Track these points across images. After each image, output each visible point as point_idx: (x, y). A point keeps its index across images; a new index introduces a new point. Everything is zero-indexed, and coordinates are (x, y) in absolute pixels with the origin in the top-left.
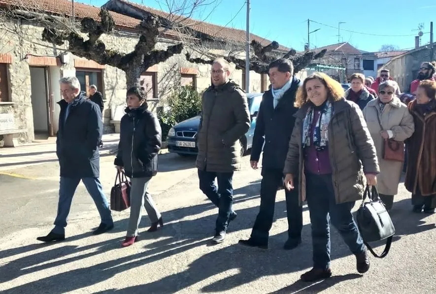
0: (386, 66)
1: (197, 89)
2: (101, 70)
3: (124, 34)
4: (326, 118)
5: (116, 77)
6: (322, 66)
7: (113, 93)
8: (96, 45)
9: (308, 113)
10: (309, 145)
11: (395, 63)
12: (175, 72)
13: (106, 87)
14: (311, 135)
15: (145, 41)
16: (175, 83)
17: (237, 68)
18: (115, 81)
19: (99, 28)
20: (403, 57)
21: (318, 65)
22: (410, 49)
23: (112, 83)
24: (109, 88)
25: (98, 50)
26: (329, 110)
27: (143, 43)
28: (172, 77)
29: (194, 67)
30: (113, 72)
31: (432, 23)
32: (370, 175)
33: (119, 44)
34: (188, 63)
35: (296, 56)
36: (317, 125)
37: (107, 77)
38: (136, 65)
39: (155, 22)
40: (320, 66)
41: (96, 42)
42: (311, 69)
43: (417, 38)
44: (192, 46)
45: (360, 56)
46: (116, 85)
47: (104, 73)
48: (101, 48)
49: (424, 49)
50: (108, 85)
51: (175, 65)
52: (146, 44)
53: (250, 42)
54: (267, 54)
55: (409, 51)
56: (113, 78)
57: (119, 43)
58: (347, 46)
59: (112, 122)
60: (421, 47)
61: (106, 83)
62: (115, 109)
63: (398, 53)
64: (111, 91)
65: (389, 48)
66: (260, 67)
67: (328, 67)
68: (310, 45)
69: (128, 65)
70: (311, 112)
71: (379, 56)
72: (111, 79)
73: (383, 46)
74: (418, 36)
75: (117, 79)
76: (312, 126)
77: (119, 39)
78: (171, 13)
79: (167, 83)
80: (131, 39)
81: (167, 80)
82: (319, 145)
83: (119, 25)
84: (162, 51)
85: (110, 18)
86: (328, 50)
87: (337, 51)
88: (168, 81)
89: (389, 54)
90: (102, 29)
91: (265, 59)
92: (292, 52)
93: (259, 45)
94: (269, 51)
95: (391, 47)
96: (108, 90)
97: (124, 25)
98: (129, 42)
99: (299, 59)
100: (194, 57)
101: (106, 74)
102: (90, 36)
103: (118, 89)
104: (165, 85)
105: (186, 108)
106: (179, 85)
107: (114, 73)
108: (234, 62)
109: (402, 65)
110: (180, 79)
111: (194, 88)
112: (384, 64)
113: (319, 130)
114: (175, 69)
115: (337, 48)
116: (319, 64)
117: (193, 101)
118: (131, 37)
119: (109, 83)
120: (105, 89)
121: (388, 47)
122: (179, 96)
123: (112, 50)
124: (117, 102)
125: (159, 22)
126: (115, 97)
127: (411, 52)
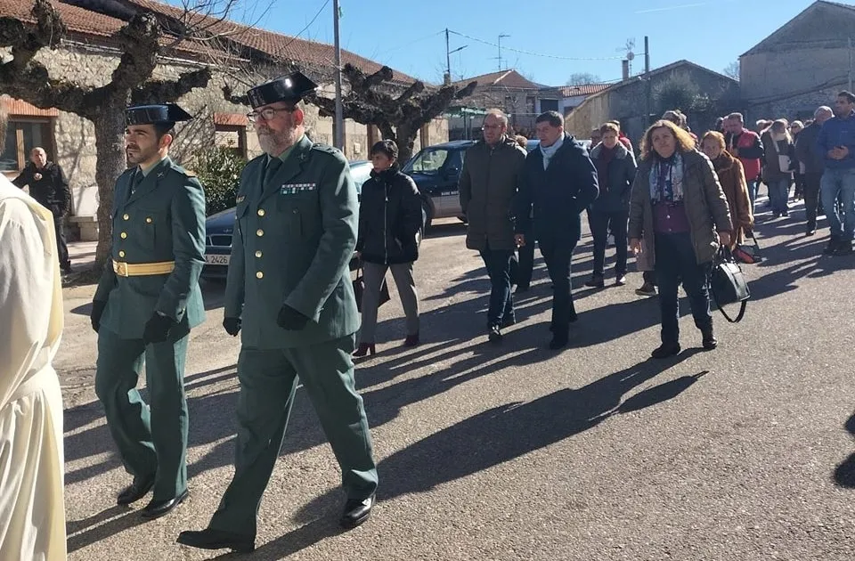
0: (578, 110)
1: (249, 153)
2: (49, 118)
3: (98, 50)
4: (677, 171)
5: (82, 132)
6: (471, 111)
7: (75, 163)
8: (27, 71)
9: (653, 165)
10: (659, 200)
11: (592, 105)
12: (203, 122)
13: (60, 151)
14: (660, 190)
15: (133, 63)
16: (203, 143)
17: (321, 113)
18: (78, 138)
19: (31, 37)
20: (604, 94)
21: (463, 109)
22: (615, 82)
23: (73, 143)
24: (66, 153)
25: (33, 81)
26: (680, 162)
27: (128, 66)
28: (198, 131)
29: (241, 112)
30: (74, 122)
31: (646, 38)
32: (723, 234)
33: (88, 69)
34: (229, 105)
35: (426, 92)
36: (668, 178)
37: (62, 132)
38: (114, 109)
39: (149, 28)
40: (467, 110)
41: (28, 64)
42: (454, 116)
43: (625, 62)
44: (234, 73)
45: (535, 93)
46: (81, 146)
47: (55, 124)
48: (39, 76)
49: (635, 81)
50: (64, 147)
51: (203, 108)
52: (135, 69)
53: (341, 67)
54: (374, 89)
55: (612, 85)
56: (75, 133)
57: (87, 66)
58: (514, 76)
59: (73, 220)
60: (631, 79)
61: (59, 144)
62: (80, 195)
63: (596, 89)
64: (70, 160)
65: (583, 80)
66: (363, 112)
67: (481, 112)
68: (451, 74)
69: (98, 110)
70: (657, 164)
71: (566, 93)
72: (71, 134)
73: (572, 76)
74: (626, 59)
75: (83, 136)
76: (661, 179)
77: (88, 59)
78: (186, 11)
79: (186, 141)
80: (111, 58)
81: (187, 137)
82: (671, 200)
83: (87, 31)
84: (169, 82)
85: (55, 19)
86: (479, 84)
87: (496, 85)
88: (190, 138)
89: (584, 90)
90: (39, 39)
91: (371, 98)
92: (418, 86)
93: (359, 73)
94: (377, 83)
95: (586, 77)
96: (64, 157)
97: (95, 33)
98: (107, 64)
99: (431, 99)
100: (240, 94)
101: (61, 126)
102: (14, 52)
103: (85, 156)
104: (184, 146)
105: (220, 189)
106: (211, 145)
107: (77, 125)
108: (317, 104)
109: (602, 107)
110: (213, 134)
111: (241, 150)
112: (575, 107)
113: (669, 183)
114: (203, 117)
115: (498, 80)
116: (465, 107)
117: (235, 177)
118: (111, 55)
119: (67, 144)
120: (59, 155)
121: (581, 78)
122: (209, 166)
123: (64, 81)
124: (83, 179)
125: (158, 28)
126: (80, 170)
127: (617, 86)
